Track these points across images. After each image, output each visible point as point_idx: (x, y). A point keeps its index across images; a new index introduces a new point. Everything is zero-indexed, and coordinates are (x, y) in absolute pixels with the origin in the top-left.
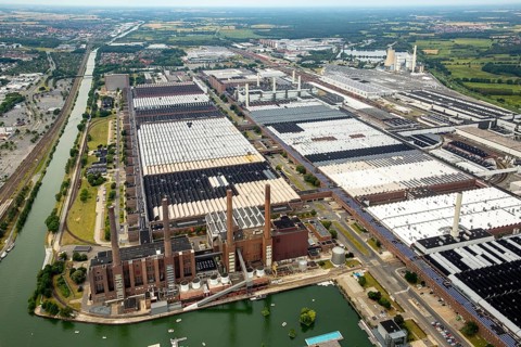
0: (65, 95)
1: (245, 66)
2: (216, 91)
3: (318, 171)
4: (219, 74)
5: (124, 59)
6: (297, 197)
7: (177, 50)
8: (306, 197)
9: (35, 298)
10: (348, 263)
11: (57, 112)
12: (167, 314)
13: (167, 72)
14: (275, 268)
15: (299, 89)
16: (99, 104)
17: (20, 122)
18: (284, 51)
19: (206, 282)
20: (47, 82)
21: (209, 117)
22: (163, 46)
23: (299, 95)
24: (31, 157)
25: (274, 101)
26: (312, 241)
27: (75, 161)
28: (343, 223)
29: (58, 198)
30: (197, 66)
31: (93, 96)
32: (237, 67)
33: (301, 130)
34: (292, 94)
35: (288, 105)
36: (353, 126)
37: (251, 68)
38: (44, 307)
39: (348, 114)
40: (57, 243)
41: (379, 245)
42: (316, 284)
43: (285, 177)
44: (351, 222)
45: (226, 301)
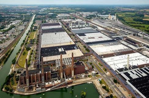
0: (25, 26)
1: (72, 18)
2: (64, 25)
3: (89, 47)
4: (65, 20)
5: (42, 17)
6: (83, 55)
7: (55, 14)
8: (85, 55)
9: (4, 85)
10: (97, 76)
11: (22, 30)
12: (41, 92)
13: (52, 20)
14: (75, 77)
15: (85, 24)
16: (33, 28)
17: (12, 33)
18: (82, 15)
19: (53, 82)
20: (22, 22)
21: (61, 32)
22: (52, 13)
23: (85, 26)
24: (13, 42)
25: (79, 28)
26: (86, 69)
27: (24, 43)
28: (96, 63)
29: (17, 54)
30: (60, 18)
31: (32, 26)
32: (70, 19)
33: (85, 35)
34: (84, 26)
35: (82, 29)
36: (100, 34)
37: (74, 19)
38: (5, 88)
39: (98, 31)
40: (14, 67)
41: (106, 70)
42: (87, 83)
43: (80, 49)
44: (98, 63)
45: (59, 88)
